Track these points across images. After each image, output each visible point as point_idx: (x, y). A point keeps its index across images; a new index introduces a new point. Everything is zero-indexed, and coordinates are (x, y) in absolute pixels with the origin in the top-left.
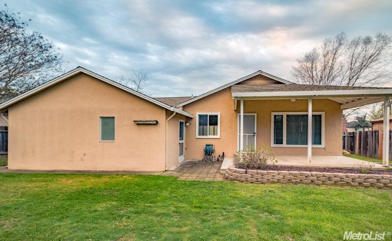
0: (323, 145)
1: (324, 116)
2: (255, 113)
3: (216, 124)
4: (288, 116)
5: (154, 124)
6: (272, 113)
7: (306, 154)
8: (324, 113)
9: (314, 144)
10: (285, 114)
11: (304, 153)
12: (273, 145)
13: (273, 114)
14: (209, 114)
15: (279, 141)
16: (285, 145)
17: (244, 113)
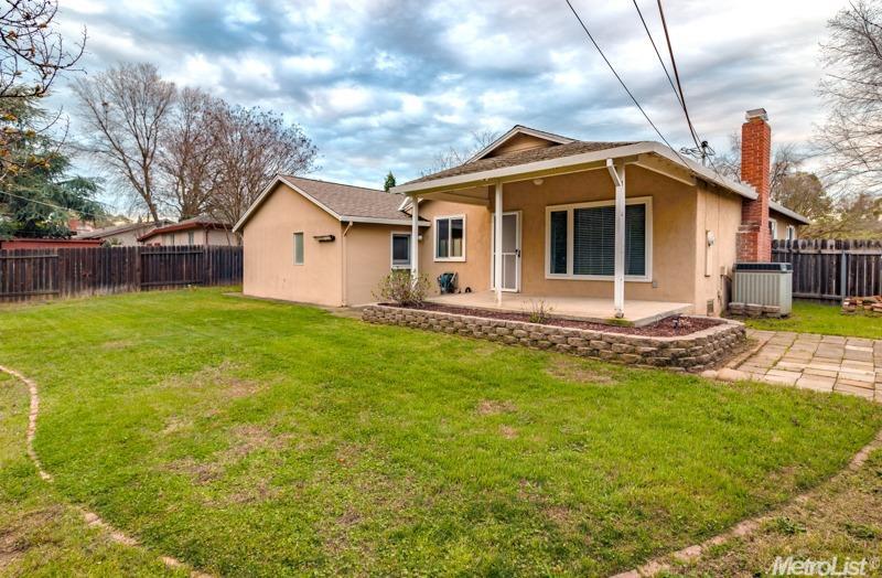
0: (649, 277)
1: (651, 208)
2: (517, 210)
3: (461, 236)
4: (576, 211)
5: (328, 241)
6: (547, 208)
7: (610, 296)
8: (650, 198)
9: (630, 274)
10: (570, 209)
11: (607, 294)
12: (548, 275)
13: (549, 209)
14: (451, 217)
15: (560, 266)
16: (570, 275)
17: (504, 211)
